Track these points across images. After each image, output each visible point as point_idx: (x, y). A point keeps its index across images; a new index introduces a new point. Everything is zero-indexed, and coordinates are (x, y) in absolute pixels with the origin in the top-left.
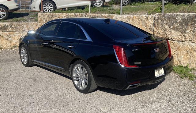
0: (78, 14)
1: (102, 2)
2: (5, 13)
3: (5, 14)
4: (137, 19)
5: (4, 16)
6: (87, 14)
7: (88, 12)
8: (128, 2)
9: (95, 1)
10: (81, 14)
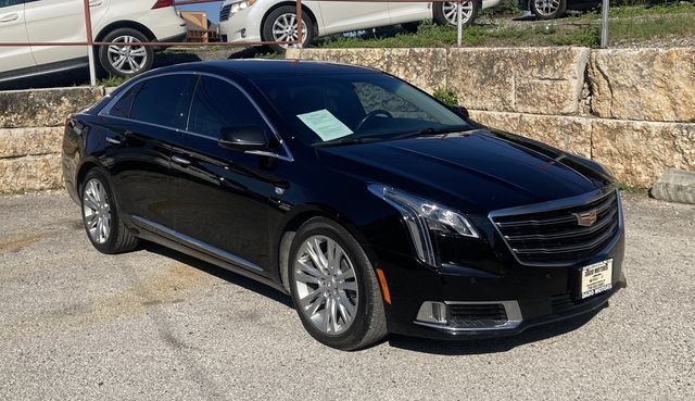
0: (423, 50)
1: (471, 7)
3: (141, 58)
4: (684, 59)
5: (139, 63)
6: (452, 49)
7: (451, 42)
8: (554, 4)
9: (447, 5)
10: (432, 49)
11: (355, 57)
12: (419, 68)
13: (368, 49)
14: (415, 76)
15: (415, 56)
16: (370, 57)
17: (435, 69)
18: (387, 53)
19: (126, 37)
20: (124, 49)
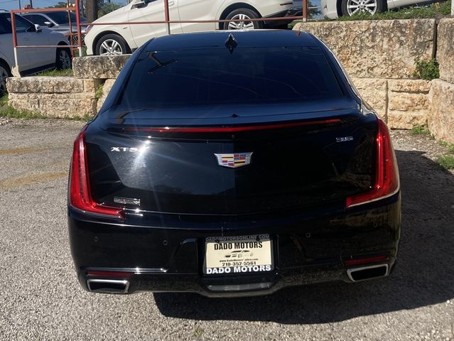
11: (344, 29)
12: (403, 38)
13: (357, 22)
14: (398, 45)
15: (400, 27)
16: (357, 28)
17: (418, 40)
18: (373, 24)
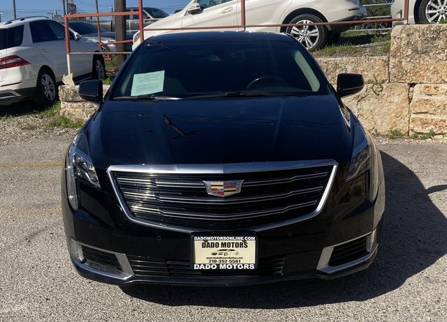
2: (318, 34)
3: (316, 37)
19: (304, 21)
20: (303, 31)
